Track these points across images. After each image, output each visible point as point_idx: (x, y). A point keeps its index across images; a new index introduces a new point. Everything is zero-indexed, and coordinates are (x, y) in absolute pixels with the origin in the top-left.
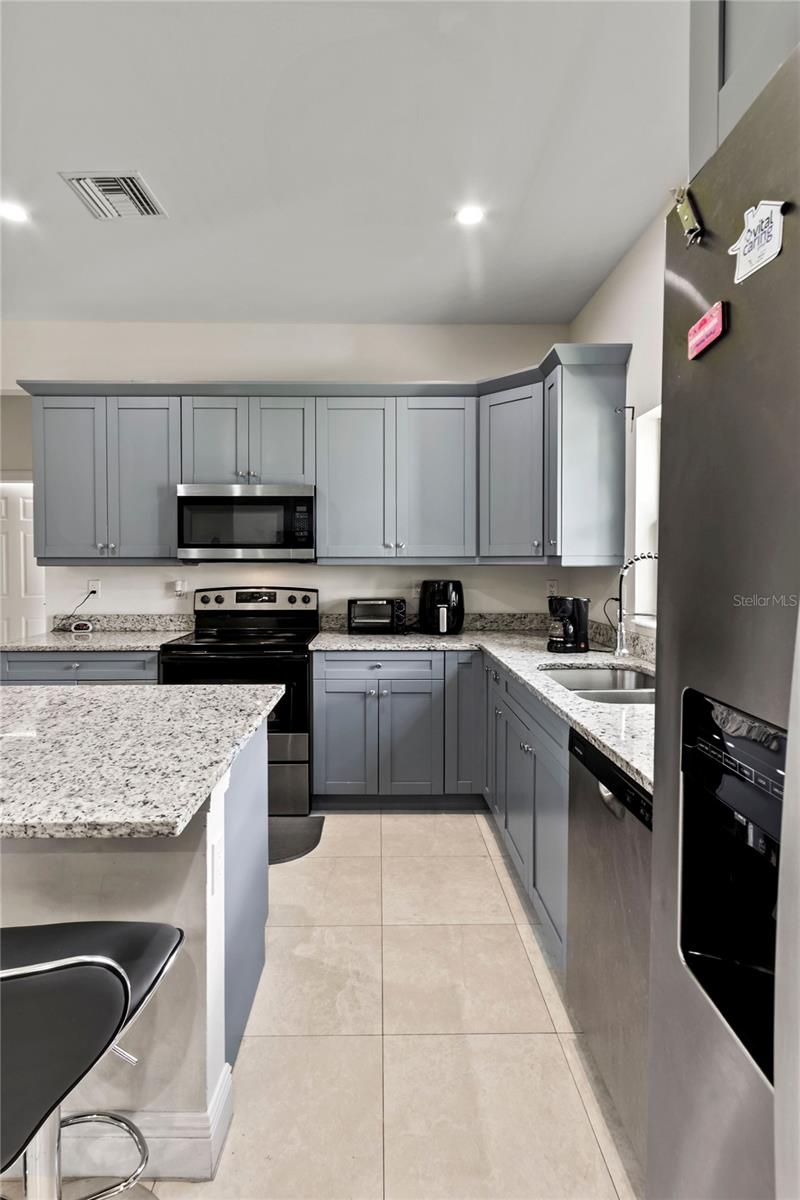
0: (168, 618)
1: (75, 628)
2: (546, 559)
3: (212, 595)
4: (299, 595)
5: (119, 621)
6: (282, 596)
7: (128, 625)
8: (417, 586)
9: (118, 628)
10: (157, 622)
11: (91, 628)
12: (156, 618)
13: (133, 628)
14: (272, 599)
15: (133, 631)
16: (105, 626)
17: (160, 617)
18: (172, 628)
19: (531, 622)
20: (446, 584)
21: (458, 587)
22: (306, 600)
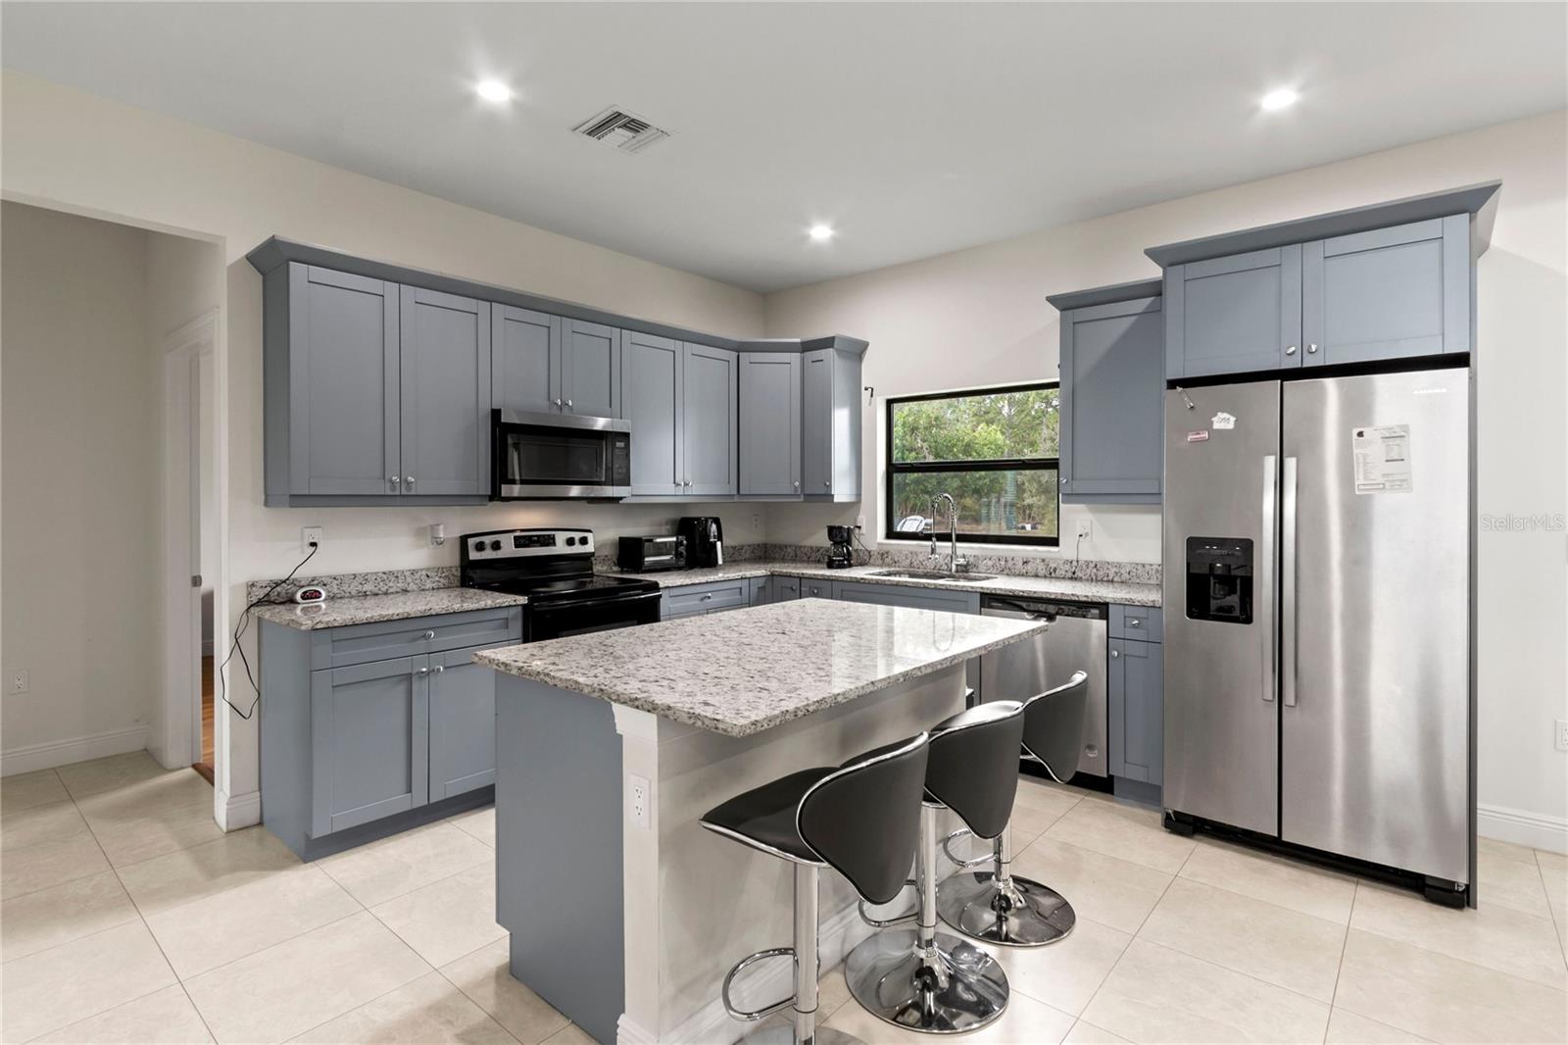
0: (424, 573)
1: (303, 598)
2: (802, 496)
3: (488, 540)
4: (577, 536)
5: (355, 583)
6: (561, 538)
7: (368, 587)
8: (667, 523)
9: (354, 593)
10: (409, 580)
11: (324, 594)
12: (408, 574)
13: (376, 590)
14: (549, 541)
15: (377, 595)
16: (336, 591)
17: (413, 572)
18: (429, 585)
19: (746, 552)
20: (706, 519)
21: (717, 521)
22: (584, 541)
